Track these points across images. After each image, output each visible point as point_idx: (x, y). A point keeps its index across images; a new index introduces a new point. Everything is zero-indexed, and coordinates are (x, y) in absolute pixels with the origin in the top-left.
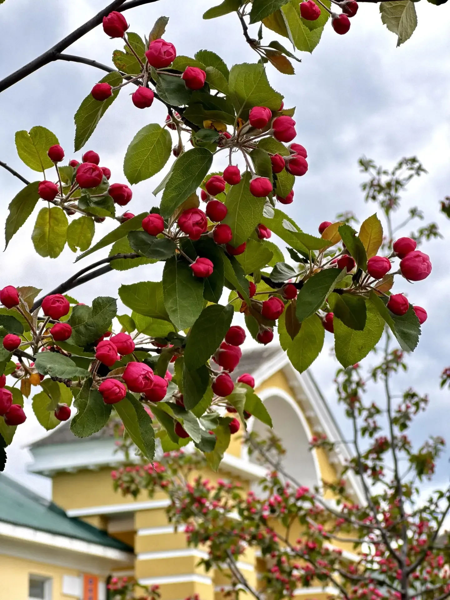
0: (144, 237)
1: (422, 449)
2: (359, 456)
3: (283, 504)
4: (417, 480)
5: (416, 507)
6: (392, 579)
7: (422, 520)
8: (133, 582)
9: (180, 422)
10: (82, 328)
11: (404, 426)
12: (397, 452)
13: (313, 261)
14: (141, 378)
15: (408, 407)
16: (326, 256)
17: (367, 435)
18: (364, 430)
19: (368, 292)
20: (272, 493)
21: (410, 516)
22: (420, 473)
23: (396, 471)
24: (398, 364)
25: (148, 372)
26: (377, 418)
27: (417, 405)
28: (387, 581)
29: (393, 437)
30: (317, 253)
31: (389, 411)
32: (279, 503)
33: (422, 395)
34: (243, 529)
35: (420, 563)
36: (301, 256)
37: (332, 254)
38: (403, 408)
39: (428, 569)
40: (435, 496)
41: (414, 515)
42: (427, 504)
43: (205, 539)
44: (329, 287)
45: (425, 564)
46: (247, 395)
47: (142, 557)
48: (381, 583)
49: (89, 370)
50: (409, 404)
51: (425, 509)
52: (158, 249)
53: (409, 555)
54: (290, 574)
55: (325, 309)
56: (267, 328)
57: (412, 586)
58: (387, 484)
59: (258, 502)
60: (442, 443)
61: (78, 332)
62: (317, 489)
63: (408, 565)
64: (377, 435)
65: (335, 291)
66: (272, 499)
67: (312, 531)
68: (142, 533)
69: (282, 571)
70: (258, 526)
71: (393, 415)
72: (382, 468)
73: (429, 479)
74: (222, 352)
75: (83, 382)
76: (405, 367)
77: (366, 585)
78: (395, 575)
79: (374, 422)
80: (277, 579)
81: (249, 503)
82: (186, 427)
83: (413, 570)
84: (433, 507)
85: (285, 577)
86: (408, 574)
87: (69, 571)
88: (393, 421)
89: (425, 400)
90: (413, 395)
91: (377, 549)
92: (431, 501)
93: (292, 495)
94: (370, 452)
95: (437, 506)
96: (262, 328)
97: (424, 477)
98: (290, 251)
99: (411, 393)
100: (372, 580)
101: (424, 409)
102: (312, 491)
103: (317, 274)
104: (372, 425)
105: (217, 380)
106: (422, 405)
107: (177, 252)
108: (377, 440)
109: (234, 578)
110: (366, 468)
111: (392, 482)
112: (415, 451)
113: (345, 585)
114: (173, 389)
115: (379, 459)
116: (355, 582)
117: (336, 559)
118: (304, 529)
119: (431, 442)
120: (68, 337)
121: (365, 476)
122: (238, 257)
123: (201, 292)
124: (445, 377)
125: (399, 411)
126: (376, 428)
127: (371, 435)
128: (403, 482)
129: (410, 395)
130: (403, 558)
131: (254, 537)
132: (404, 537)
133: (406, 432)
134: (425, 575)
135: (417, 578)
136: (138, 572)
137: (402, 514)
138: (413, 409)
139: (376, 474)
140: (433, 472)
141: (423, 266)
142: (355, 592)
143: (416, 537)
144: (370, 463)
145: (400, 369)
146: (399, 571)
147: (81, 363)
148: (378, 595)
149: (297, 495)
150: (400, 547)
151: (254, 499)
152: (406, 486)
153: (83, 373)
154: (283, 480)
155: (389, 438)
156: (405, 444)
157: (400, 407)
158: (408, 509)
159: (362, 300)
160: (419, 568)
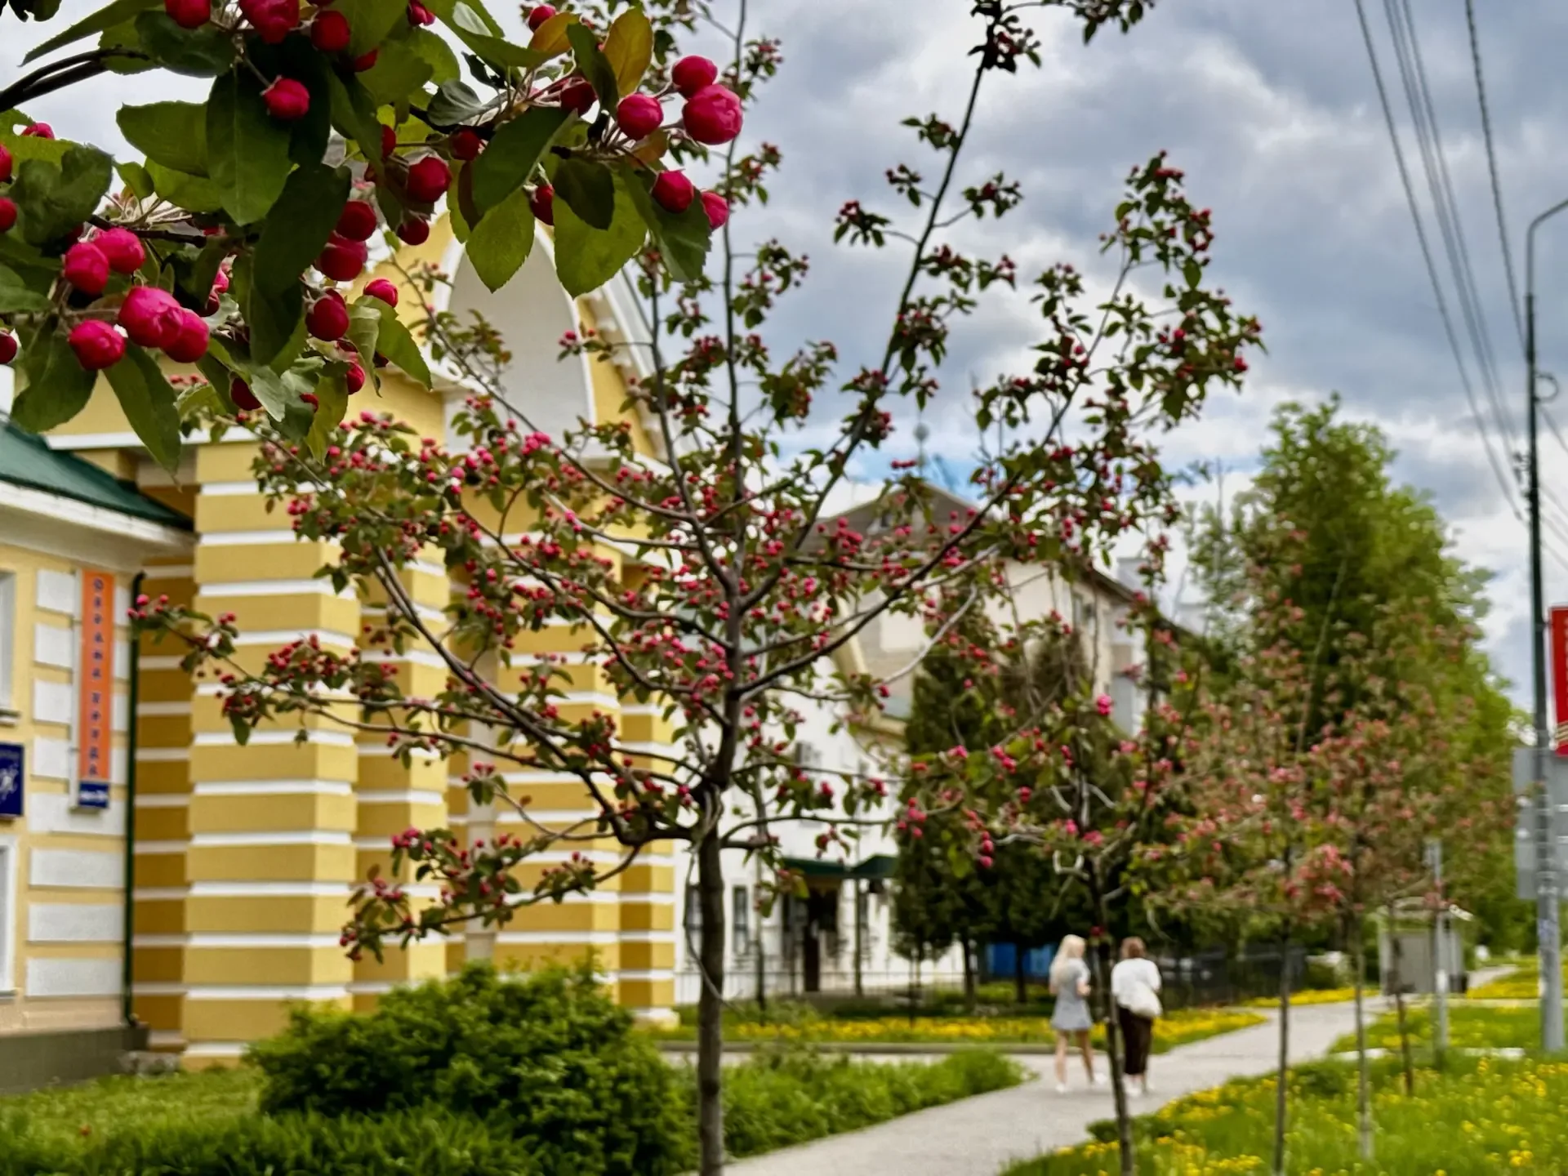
0: (169, 25)
1: (791, 365)
2: (661, 372)
3: (493, 467)
4: (775, 426)
5: (771, 481)
6: (710, 619)
7: (778, 504)
8: (189, 588)
9: (244, 378)
10: (38, 208)
11: (755, 318)
12: (738, 367)
13: (514, 84)
14: (156, 321)
15: (765, 279)
16: (541, 75)
17: (679, 329)
18: (673, 323)
19: (619, 159)
20: (478, 440)
21: (754, 496)
22: (780, 415)
23: (733, 407)
24: (750, 188)
25: (170, 309)
26: (703, 297)
27: (785, 274)
28: (700, 623)
29: (733, 339)
30: (522, 71)
31: (727, 284)
32: (487, 462)
33: (796, 255)
34: (411, 513)
35: (768, 588)
36: (490, 72)
37: (551, 72)
38: (756, 280)
39: (784, 602)
40: (807, 460)
41: (764, 495)
42: (790, 476)
43: (333, 531)
44: (544, 143)
45: (779, 591)
46: (381, 322)
47: (207, 541)
48: (688, 627)
49: (50, 295)
50: (770, 273)
51: (786, 485)
52: (199, 54)
53: (746, 573)
54: (506, 601)
55: (537, 179)
56: (416, 214)
57: (751, 635)
58: (713, 434)
59: (444, 459)
60: (831, 354)
61: (31, 215)
62: (568, 438)
63: (744, 593)
64: (699, 334)
65: (555, 150)
66: (474, 456)
67: (552, 521)
68: (208, 491)
69: (492, 596)
70: (440, 509)
71: (736, 292)
72: (704, 399)
73: (800, 426)
74: (330, 250)
75: (38, 317)
76: (763, 196)
77: (660, 628)
78: (716, 611)
79: (695, 306)
80: (480, 611)
81: (423, 459)
82: (257, 389)
83: (753, 603)
84: (799, 482)
85: (496, 608)
86: (742, 610)
87: (52, 560)
88: (733, 307)
89: (801, 266)
90: (780, 254)
91: (685, 560)
92: (797, 469)
93: (514, 449)
94: (682, 366)
95: (808, 480)
96: (407, 216)
97: (789, 422)
98: (471, 60)
99: (775, 247)
100: (670, 620)
101: (797, 284)
102: (559, 442)
103: (520, 116)
104: (691, 312)
105: (317, 306)
106: (796, 275)
107: (238, 58)
108: (698, 343)
109: (391, 608)
110: (673, 398)
111: (724, 429)
112: (775, 368)
113: (616, 628)
114: (228, 310)
115: (703, 382)
116: (635, 622)
117: (600, 577)
118: (534, 516)
119: (810, 353)
120: (10, 225)
121: (670, 414)
122: (362, 77)
123: (284, 148)
124: (844, 219)
125: (748, 286)
126: (697, 320)
127: (687, 332)
128: (746, 430)
129: (771, 255)
130: (734, 579)
131: (433, 530)
132: (741, 538)
133: (757, 330)
134: (776, 613)
135: (759, 618)
136: (199, 571)
137: (740, 493)
138: (777, 282)
139: (692, 410)
140: (806, 413)
141: (725, 118)
142: (637, 640)
143: (764, 537)
144: (682, 389)
145: (754, 198)
146: (725, 604)
147: (35, 279)
148: (680, 651)
149: (523, 448)
150: (730, 555)
151: (434, 453)
152: (753, 440)
153: (37, 303)
154: (502, 417)
155: (724, 339)
156: (756, 352)
157: (749, 276)
158: (753, 481)
159: (606, 174)
160: (764, 600)
